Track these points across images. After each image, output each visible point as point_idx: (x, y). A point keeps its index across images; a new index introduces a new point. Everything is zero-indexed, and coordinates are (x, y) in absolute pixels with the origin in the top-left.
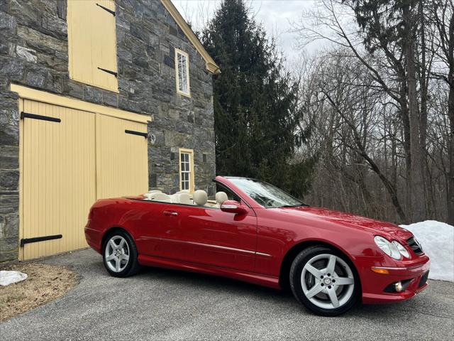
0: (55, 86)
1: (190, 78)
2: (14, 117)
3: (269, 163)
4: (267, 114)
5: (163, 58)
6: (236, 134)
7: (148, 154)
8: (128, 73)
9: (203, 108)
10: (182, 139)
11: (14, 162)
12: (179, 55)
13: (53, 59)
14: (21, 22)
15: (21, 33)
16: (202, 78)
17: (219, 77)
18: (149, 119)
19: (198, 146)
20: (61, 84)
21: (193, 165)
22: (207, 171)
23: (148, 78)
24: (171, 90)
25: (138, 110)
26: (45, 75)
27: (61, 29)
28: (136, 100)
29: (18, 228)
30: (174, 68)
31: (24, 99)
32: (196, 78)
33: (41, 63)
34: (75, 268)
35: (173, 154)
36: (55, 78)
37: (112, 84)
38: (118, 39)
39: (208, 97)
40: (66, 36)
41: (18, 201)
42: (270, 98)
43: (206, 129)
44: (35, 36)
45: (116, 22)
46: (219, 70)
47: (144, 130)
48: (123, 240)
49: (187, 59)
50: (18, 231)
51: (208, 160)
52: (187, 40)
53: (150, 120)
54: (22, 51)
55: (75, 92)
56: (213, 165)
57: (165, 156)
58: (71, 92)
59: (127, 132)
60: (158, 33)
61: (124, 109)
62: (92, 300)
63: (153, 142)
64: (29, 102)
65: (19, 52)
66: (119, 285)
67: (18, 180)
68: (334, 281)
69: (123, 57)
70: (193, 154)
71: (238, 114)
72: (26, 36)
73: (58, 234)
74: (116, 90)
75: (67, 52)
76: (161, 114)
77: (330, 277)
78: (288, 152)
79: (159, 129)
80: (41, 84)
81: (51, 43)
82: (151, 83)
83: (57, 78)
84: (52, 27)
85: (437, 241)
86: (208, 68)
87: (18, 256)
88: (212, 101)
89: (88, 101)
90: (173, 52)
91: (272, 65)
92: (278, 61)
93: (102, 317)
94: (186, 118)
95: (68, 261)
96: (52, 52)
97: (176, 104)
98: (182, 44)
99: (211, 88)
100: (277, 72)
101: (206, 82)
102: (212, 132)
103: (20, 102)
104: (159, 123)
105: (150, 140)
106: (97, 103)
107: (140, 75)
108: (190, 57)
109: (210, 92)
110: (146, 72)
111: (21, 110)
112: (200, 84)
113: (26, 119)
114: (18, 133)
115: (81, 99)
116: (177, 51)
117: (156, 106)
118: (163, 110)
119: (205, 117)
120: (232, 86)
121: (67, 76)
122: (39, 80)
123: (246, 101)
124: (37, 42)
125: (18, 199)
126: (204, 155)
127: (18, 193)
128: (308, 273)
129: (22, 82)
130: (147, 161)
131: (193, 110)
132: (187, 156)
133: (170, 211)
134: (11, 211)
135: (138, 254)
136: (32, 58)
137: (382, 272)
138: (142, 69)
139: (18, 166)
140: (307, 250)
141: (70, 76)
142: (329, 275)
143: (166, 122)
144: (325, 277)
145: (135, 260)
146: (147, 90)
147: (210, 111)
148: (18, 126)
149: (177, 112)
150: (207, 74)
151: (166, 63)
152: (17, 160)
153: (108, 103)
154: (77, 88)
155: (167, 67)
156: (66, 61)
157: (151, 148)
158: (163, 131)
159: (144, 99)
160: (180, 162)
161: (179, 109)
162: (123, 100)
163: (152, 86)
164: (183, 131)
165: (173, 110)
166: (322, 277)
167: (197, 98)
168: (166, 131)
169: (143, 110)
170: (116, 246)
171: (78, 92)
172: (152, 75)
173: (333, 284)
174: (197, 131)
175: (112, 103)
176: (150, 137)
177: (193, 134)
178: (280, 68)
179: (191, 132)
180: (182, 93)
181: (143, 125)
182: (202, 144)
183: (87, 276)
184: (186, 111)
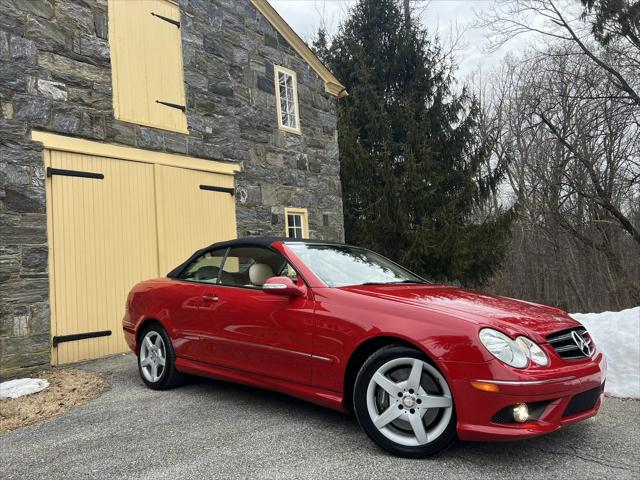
0: (95, 130)
1: (300, 107)
2: (38, 174)
5: (256, 80)
7: (237, 218)
8: (202, 106)
9: (322, 148)
10: (289, 195)
11: (42, 235)
12: (281, 75)
13: (90, 94)
14: (44, 47)
15: (44, 61)
16: (319, 104)
18: (237, 168)
19: (315, 203)
20: (102, 127)
21: (308, 231)
23: (232, 111)
24: (268, 125)
25: (219, 157)
26: (80, 116)
27: (101, 52)
28: (216, 143)
29: (49, 321)
30: (274, 94)
31: (50, 150)
32: (309, 106)
33: (73, 100)
34: (111, 376)
35: (275, 216)
36: (94, 120)
37: (178, 123)
38: (185, 59)
39: (330, 133)
40: (109, 61)
41: (48, 287)
42: (436, 129)
43: (327, 178)
44: (63, 65)
45: (182, 36)
46: (345, 92)
47: (229, 183)
48: (159, 338)
49: (294, 80)
50: (49, 326)
51: (332, 223)
52: (293, 52)
53: (239, 170)
54: (45, 86)
55: (123, 136)
56: (340, 229)
57: (263, 218)
58: (118, 137)
59: (202, 187)
60: (246, 46)
61: (197, 157)
63: (243, 200)
64: (58, 154)
65: (42, 87)
67: (46, 258)
68: (419, 401)
69: (194, 85)
70: (306, 215)
72: (50, 65)
73: (106, 330)
74: (185, 131)
75: (111, 82)
76: (254, 160)
77: (413, 395)
78: (463, 206)
79: (252, 183)
80: (74, 128)
81: (86, 73)
82: (238, 117)
83: (97, 119)
84: (88, 51)
86: (327, 90)
87: (50, 359)
88: (336, 138)
89: (142, 148)
90: (270, 70)
91: (439, 78)
92: (447, 72)
94: (295, 164)
96: (89, 84)
97: (279, 144)
98: (286, 59)
99: (335, 119)
100: (446, 88)
101: (326, 111)
102: (337, 182)
103: (46, 154)
104: (252, 172)
105: (238, 197)
106: (156, 150)
107: (220, 107)
108: (299, 76)
109: (333, 124)
110: (229, 103)
111: (47, 165)
112: (315, 114)
113: (54, 176)
114: (44, 196)
115: (133, 146)
116: (277, 69)
117: (247, 150)
118: (257, 155)
119: (325, 160)
120: (374, 114)
121: (112, 115)
122: (71, 124)
124: (67, 72)
125: (48, 283)
126: (325, 216)
127: (47, 276)
129: (48, 127)
130: (235, 226)
131: (305, 152)
132: (298, 219)
133: (211, 295)
134: (39, 300)
135: (175, 357)
136: (59, 94)
137: (487, 388)
138: (224, 98)
139: (46, 240)
141: (116, 115)
142: (411, 391)
143: (262, 171)
144: (404, 394)
145: (172, 365)
146: (232, 128)
147: (334, 152)
148: (44, 187)
149: (280, 156)
150: (327, 98)
151: (260, 87)
152: (44, 232)
153: (173, 149)
154: (125, 131)
155: (262, 93)
156: (109, 95)
157: (240, 209)
158: (259, 185)
159: (227, 140)
160: (287, 227)
161: (282, 152)
162: (195, 144)
163: (240, 121)
164: (291, 182)
165: (273, 154)
166: (400, 395)
167: (311, 134)
168: (264, 185)
169: (226, 156)
170: (151, 345)
171: (128, 137)
172: (238, 105)
173: (419, 405)
174: (312, 182)
175: (179, 149)
176: (239, 193)
177: (306, 186)
178: (450, 82)
179: (303, 184)
180: (288, 128)
181: (227, 177)
182: (320, 201)
183: (117, 388)
184: (294, 154)
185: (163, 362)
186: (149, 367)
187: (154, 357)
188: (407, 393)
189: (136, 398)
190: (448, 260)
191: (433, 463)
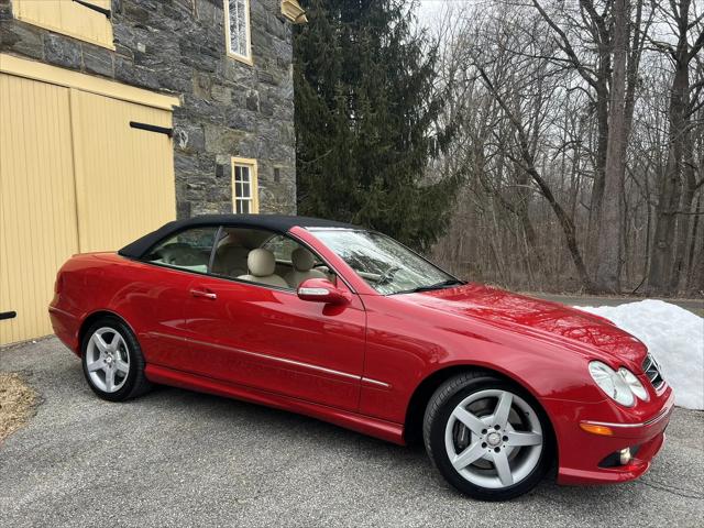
1: (252, 29)
3: (385, 185)
4: (385, 99)
6: (331, 132)
7: (175, 167)
9: (275, 84)
10: (237, 141)
16: (274, 29)
17: (306, 29)
18: (176, 102)
19: (265, 153)
21: (257, 187)
22: (281, 198)
23: (171, 24)
24: (215, 49)
25: (154, 85)
28: (150, 66)
30: (222, 8)
32: (263, 29)
34: (34, 379)
35: (220, 167)
37: (100, 32)
39: (284, 66)
42: (392, 71)
43: (281, 124)
46: (304, 16)
47: (166, 121)
48: (118, 336)
51: (282, 180)
53: (178, 105)
55: (26, 45)
56: (292, 186)
57: (205, 169)
58: (18, 45)
59: (133, 125)
61: (126, 83)
62: (48, 461)
63: (183, 145)
66: (109, 421)
68: (505, 438)
70: (256, 167)
71: (336, 98)
73: (8, 310)
74: (110, 44)
76: (196, 94)
77: (499, 431)
78: (418, 166)
79: (193, 123)
82: (179, 34)
85: (663, 337)
86: (284, 12)
88: (291, 73)
89: (52, 63)
91: (397, 13)
92: (407, 7)
93: (60, 508)
94: (244, 102)
95: (26, 362)
97: (227, 75)
99: (290, 49)
100: (405, 26)
101: (281, 38)
102: (291, 129)
104: (195, 109)
105: (177, 141)
106: (71, 68)
107: (156, 17)
109: (288, 55)
110: (167, 13)
112: (269, 40)
115: (39, 59)
117: (189, 79)
118: (201, 87)
119: (278, 101)
120: (326, 47)
121: (8, 11)
123: (351, 74)
126: (276, 170)
128: (458, 423)
130: (173, 179)
131: (256, 88)
132: (246, 170)
133: (202, 289)
135: (145, 363)
137: (599, 431)
138: (160, 5)
140: (459, 382)
141: (15, 13)
142: (497, 427)
143: (207, 109)
144: (489, 431)
145: (140, 373)
146: (171, 47)
147: (287, 91)
149: (228, 90)
150: (283, 22)
153: (94, 68)
154: (28, 37)
155: (208, 5)
157: (180, 156)
158: (202, 126)
159: (164, 64)
160: (234, 181)
161: (231, 86)
162: (123, 64)
163: (181, 40)
164: (239, 125)
165: (219, 87)
166: (484, 431)
167: (264, 67)
168: (208, 126)
169: (163, 86)
170: (105, 345)
171: (31, 45)
172: (179, 18)
173: (505, 443)
174: (264, 128)
175: (103, 71)
176: (178, 136)
177: (256, 131)
178: (410, 19)
179: (253, 128)
180: (237, 55)
181: (164, 114)
182: (271, 151)
183: (53, 398)
184: (243, 90)
185: (125, 367)
186: (101, 373)
187: (109, 360)
188: (492, 430)
189: (93, 416)
190: (398, 226)
191: (519, 506)
